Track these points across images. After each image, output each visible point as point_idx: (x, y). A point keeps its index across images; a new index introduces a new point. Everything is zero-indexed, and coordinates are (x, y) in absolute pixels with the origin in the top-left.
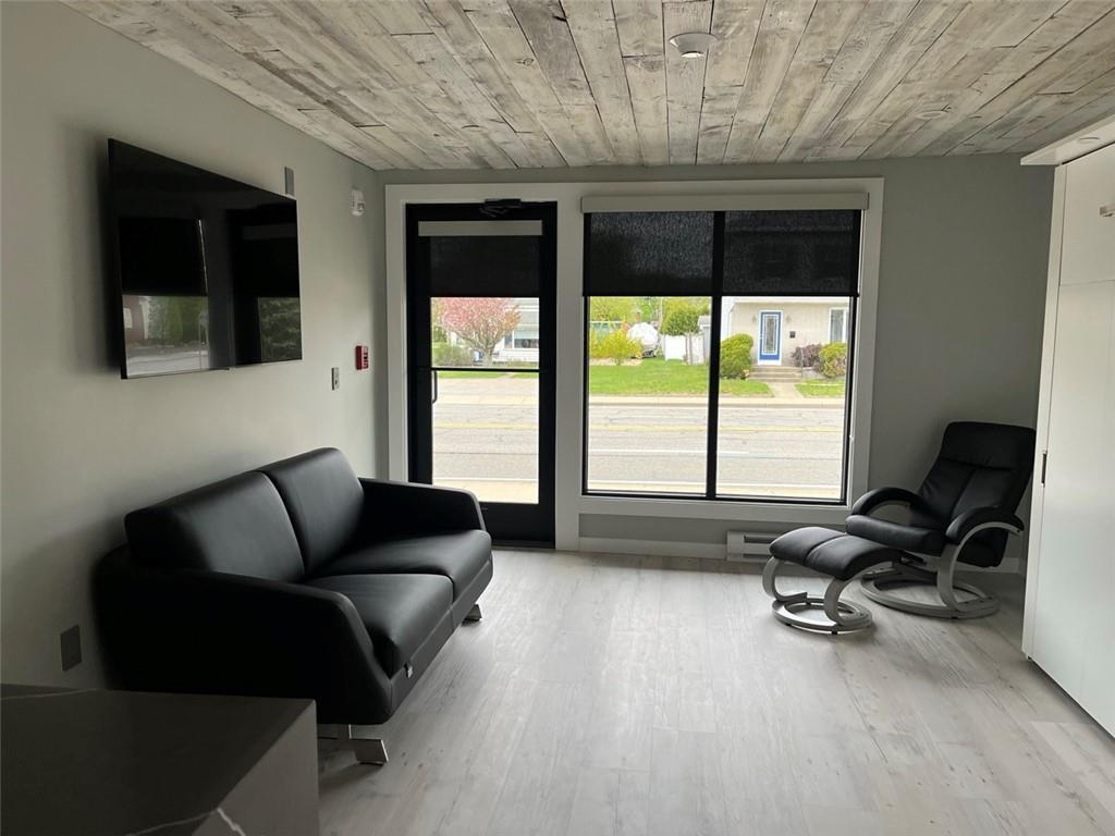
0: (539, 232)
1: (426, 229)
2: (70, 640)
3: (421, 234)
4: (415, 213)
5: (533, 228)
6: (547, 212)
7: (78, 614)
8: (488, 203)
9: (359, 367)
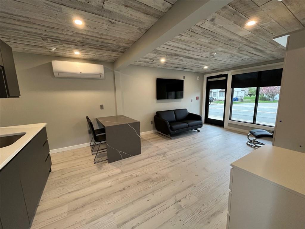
0: (225, 79)
1: (209, 80)
2: (152, 122)
3: (209, 81)
4: (208, 78)
5: (224, 78)
6: (226, 76)
7: (153, 120)
8: (217, 75)
9: (197, 99)
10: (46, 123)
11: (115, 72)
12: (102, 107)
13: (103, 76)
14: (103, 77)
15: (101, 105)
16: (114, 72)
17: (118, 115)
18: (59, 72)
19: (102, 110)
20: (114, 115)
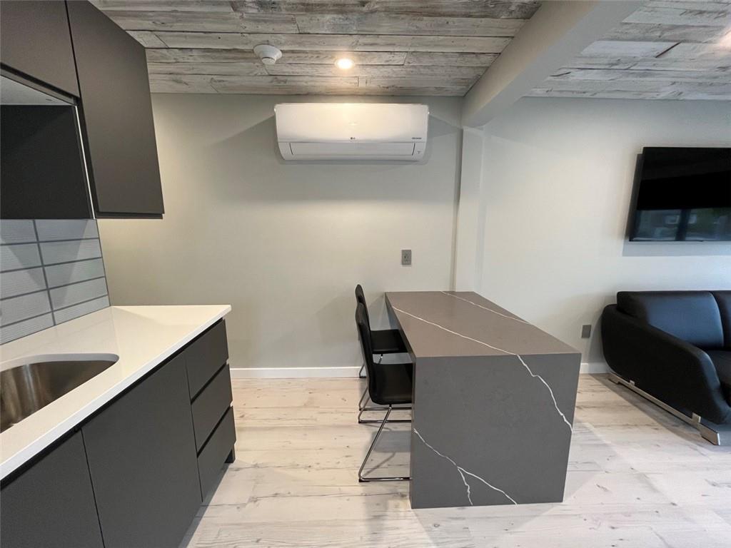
10: (229, 306)
11: (467, 130)
12: (407, 257)
13: (422, 147)
14: (423, 152)
15: (403, 251)
16: (462, 132)
17: (457, 290)
18: (292, 142)
19: (407, 268)
20: (442, 287)
